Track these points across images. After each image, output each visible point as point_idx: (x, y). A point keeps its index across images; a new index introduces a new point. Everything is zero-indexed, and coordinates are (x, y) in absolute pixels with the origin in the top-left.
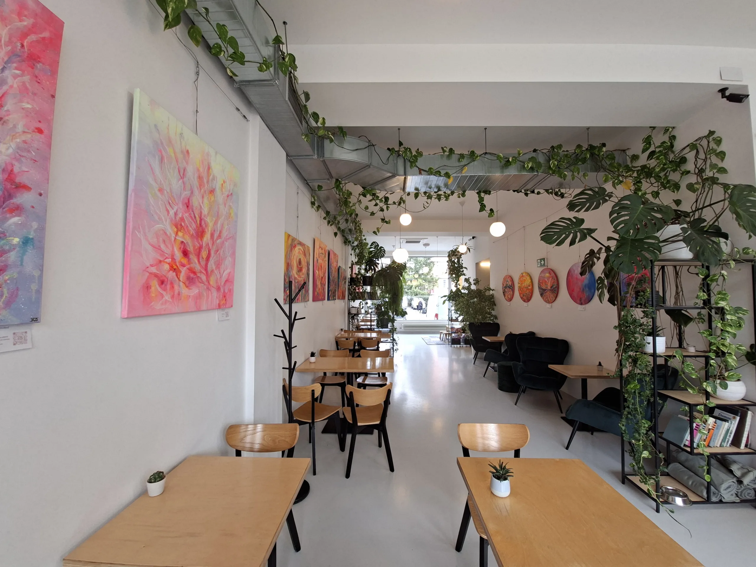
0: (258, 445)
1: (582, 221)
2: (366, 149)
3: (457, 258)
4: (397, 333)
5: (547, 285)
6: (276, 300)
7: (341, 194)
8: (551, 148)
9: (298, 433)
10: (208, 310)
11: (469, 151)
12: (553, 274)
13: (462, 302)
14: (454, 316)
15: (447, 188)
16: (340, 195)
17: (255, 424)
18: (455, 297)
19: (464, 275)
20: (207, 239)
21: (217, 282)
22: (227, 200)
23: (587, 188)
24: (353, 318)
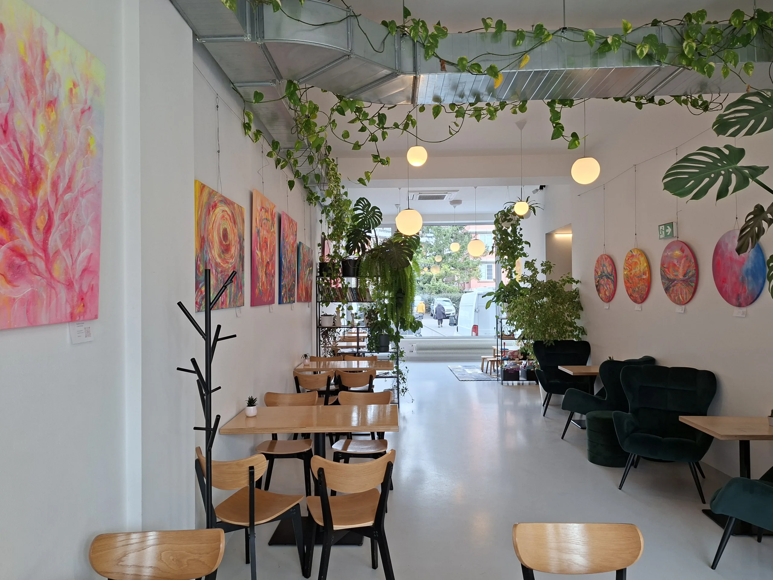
0: (150, 569)
1: (741, 153)
2: (341, 23)
3: (512, 225)
4: (404, 361)
5: (677, 271)
6: (180, 304)
7: (298, 109)
8: (685, 17)
9: (222, 546)
10: (50, 324)
11: (533, 26)
12: (687, 251)
13: (520, 304)
14: (507, 329)
15: (493, 96)
16: (296, 111)
17: (144, 532)
18: (508, 296)
19: (525, 255)
20: (46, 193)
21: (66, 273)
22: (80, 120)
23: (751, 91)
24: (326, 334)
